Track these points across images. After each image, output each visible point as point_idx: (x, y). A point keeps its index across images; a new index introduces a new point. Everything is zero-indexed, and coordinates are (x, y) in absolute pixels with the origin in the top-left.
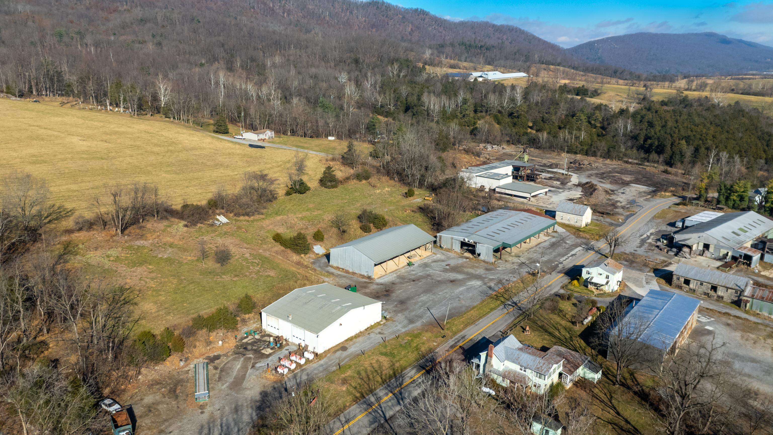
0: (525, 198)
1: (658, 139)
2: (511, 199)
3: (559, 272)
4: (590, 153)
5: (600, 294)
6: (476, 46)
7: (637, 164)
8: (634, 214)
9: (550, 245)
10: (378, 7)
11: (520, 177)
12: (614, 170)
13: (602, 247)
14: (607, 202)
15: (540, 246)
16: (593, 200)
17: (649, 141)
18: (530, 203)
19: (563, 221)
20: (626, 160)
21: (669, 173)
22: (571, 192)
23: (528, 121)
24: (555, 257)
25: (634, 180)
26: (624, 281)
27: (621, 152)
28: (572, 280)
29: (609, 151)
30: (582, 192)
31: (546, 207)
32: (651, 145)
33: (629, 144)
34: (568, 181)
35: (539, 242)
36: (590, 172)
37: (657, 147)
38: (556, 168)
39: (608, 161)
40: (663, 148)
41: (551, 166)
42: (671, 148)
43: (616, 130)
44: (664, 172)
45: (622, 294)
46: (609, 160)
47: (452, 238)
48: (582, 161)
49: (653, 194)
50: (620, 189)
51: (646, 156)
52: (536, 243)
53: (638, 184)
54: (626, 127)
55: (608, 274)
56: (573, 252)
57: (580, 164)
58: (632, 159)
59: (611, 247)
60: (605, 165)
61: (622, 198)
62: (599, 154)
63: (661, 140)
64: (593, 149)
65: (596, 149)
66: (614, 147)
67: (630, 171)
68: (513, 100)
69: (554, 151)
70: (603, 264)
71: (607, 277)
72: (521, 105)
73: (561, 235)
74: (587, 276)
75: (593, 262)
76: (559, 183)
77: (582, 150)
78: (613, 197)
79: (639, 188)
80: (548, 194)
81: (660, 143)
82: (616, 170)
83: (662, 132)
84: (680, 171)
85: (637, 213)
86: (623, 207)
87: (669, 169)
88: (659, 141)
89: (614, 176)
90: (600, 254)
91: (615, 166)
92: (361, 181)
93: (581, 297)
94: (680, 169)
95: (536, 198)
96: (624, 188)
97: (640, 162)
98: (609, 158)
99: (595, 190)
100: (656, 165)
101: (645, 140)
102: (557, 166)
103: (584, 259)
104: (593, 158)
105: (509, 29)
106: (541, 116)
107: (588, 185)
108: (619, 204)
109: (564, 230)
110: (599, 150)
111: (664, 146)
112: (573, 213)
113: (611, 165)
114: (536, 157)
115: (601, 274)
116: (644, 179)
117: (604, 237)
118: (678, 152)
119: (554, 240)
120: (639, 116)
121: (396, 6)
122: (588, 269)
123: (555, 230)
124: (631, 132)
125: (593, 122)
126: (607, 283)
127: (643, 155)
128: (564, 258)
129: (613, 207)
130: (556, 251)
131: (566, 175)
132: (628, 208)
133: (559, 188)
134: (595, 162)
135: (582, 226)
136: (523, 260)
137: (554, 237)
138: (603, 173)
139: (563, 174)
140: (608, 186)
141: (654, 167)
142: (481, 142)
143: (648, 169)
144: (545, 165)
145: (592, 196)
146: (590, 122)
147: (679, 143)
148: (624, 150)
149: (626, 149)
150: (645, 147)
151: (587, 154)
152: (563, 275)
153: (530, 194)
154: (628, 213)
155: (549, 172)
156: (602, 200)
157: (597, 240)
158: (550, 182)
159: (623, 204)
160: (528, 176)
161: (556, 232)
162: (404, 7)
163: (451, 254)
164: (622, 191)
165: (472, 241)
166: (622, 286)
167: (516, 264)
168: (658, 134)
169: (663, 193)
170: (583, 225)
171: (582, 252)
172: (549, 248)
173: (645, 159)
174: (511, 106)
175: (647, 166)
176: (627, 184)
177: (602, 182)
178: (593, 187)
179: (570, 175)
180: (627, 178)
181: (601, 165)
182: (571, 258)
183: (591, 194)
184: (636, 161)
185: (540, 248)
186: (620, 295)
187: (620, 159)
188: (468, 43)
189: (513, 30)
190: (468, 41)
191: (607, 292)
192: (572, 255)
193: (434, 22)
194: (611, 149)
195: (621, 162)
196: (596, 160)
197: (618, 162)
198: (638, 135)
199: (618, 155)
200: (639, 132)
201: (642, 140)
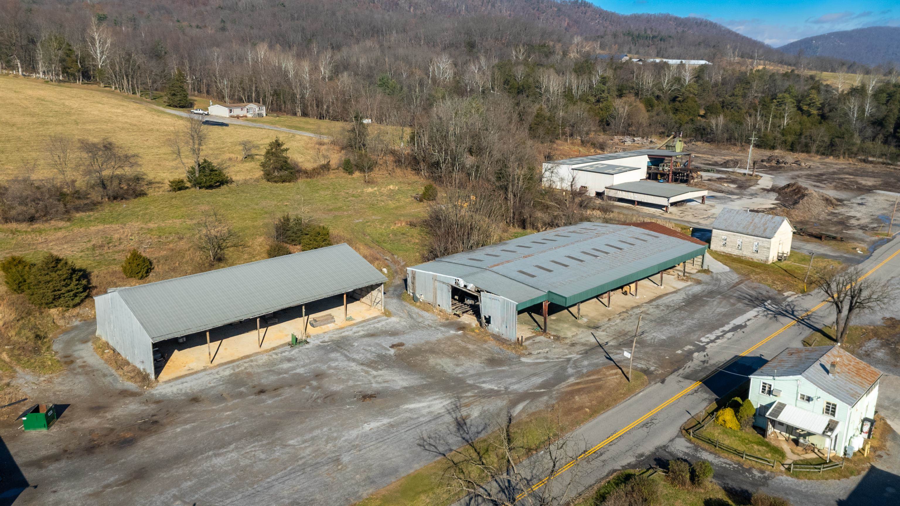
0: (660, 207)
2: (632, 209)
3: (687, 377)
4: (799, 146)
5: (807, 463)
6: (647, 37)
7: (883, 163)
8: (889, 241)
9: (684, 300)
11: (663, 175)
12: (841, 171)
13: (814, 309)
14: (829, 217)
15: (660, 302)
16: (798, 213)
18: (667, 215)
19: (727, 250)
20: (864, 158)
22: (755, 200)
23: (699, 107)
24: (691, 331)
25: (880, 185)
26: (882, 414)
27: (854, 144)
28: (721, 405)
29: (832, 145)
30: (776, 199)
31: (698, 223)
33: (869, 132)
34: (753, 183)
35: (659, 293)
36: (796, 173)
38: (735, 167)
39: (830, 159)
41: (726, 164)
43: (846, 114)
45: (879, 466)
46: (832, 157)
47: (435, 279)
48: (782, 157)
50: (855, 197)
52: (652, 296)
54: (862, 110)
55: (833, 400)
56: (738, 321)
57: (778, 162)
58: (874, 156)
59: (840, 311)
60: (825, 164)
61: (859, 211)
62: (814, 148)
64: (803, 140)
65: (808, 140)
66: (841, 137)
67: (873, 173)
68: (678, 80)
69: (735, 145)
70: (817, 365)
71: (831, 409)
72: (689, 85)
73: (717, 280)
74: (766, 400)
75: (784, 356)
76: (733, 186)
77: (785, 142)
78: (841, 210)
79: (891, 196)
80: (706, 202)
82: (845, 171)
85: (894, 237)
86: (863, 228)
89: (841, 179)
90: (810, 326)
91: (844, 166)
92: (351, 173)
93: (742, 470)
95: (681, 208)
96: (863, 197)
97: (889, 161)
98: (831, 154)
99: (803, 196)
102: (736, 163)
103: (765, 341)
104: (802, 156)
105: (696, 22)
106: (721, 100)
107: (790, 189)
108: (853, 222)
109: (727, 269)
110: (815, 142)
112: (750, 231)
113: (836, 164)
114: (703, 153)
115: (809, 399)
117: (820, 286)
119: (697, 289)
120: (885, 95)
122: (768, 380)
123: (705, 267)
124: (872, 115)
125: (805, 108)
126: (831, 427)
128: (712, 337)
129: (840, 227)
130: (697, 316)
131: (751, 175)
132: (873, 229)
133: (732, 193)
134: (807, 160)
135: (770, 261)
136: (602, 336)
137: (699, 282)
138: (822, 175)
139: (745, 174)
140: (832, 193)
142: (617, 134)
144: (716, 164)
145: (797, 206)
146: (800, 109)
148: (859, 142)
149: (863, 141)
151: (792, 148)
152: (696, 385)
153: (668, 198)
154: (875, 238)
155: (719, 172)
156: (819, 214)
157: (803, 292)
158: (717, 185)
159: (862, 222)
160: (675, 174)
161: (707, 271)
163: (428, 317)
164: (860, 202)
165: (471, 287)
166: (876, 433)
167: (578, 348)
170: (772, 257)
171: (762, 319)
172: (680, 308)
174: (675, 87)
176: (869, 190)
177: (818, 187)
178: (799, 191)
179: (756, 176)
180: (869, 182)
181: (818, 165)
182: (729, 335)
183: (796, 203)
184: (881, 160)
185: (657, 307)
186: (873, 469)
187: (852, 154)
188: (636, 33)
189: (701, 23)
191: (828, 455)
192: (735, 329)
193: (598, 16)
194: (836, 139)
195: (854, 160)
196: (809, 158)
197: (848, 160)
198: (883, 119)
199: (849, 150)
200: (886, 116)
201: (892, 126)
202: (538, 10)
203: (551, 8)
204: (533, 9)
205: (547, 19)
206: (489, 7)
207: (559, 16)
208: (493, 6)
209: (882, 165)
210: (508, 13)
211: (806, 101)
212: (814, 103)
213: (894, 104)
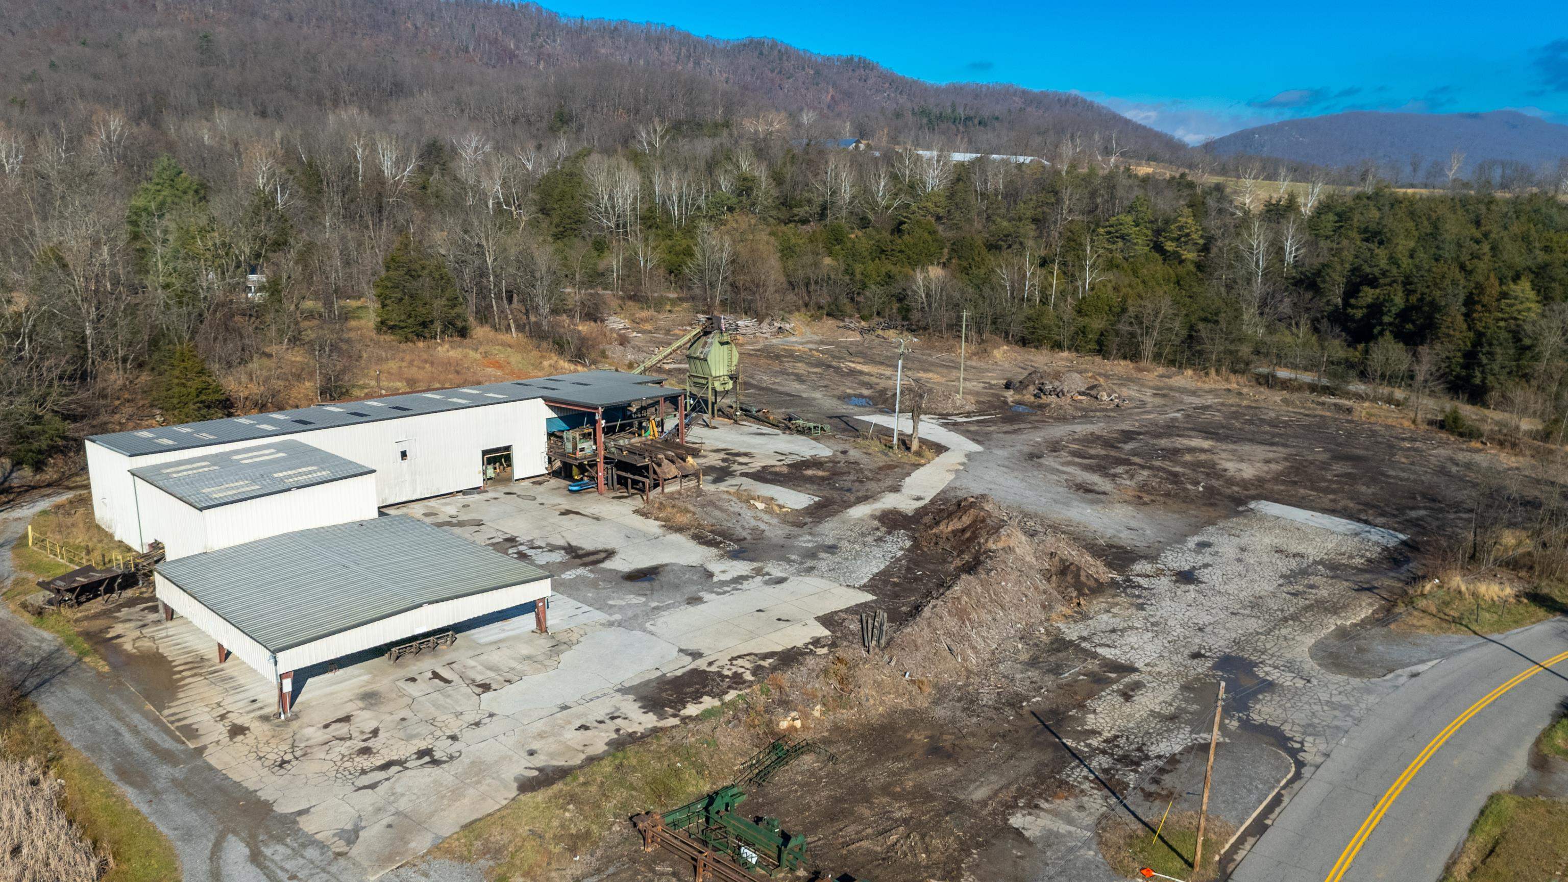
1: (1407, 282)
4: (1113, 342)
6: (954, 118)
7: (1313, 388)
10: (761, 53)
12: (1189, 421)
17: (1368, 295)
20: (1264, 370)
21: (1470, 433)
25: (1276, 479)
27: (1244, 339)
29: (1191, 338)
32: (1376, 309)
33: (1284, 307)
37: (1404, 315)
39: (1186, 379)
40: (1430, 317)
42: (1467, 316)
43: (1239, 257)
44: (1442, 425)
46: (1188, 372)
48: (1057, 376)
49: (1388, 582)
50: (1180, 542)
51: (1355, 355)
53: (1300, 504)
54: (1276, 252)
57: (1041, 390)
58: (1295, 367)
60: (1168, 393)
62: (1148, 346)
63: (1421, 288)
64: (1124, 328)
65: (1136, 329)
66: (1213, 319)
67: (1273, 423)
72: (927, 196)
77: (1084, 331)
79: (1298, 530)
81: (1413, 299)
82: (1204, 417)
83: (1421, 254)
84: (1526, 425)
87: (1468, 412)
88: (1408, 293)
89: (1173, 454)
91: (1210, 400)
94: (1524, 412)
96: (1204, 537)
97: (1325, 382)
98: (1190, 363)
100: (1399, 394)
101: (1352, 291)
104: (1122, 367)
110: (1148, 331)
111: (1435, 307)
113: (1194, 393)
116: (1339, 468)
118: (1504, 335)
120: (1331, 217)
121: (805, 51)
124: (1296, 265)
125: (1170, 246)
127: (1337, 348)
134: (1126, 381)
138: (1126, 438)
139: (893, 444)
141: (1390, 400)
143: (1362, 410)
146: (1158, 248)
147: (1504, 295)
148: (1257, 331)
149: (1269, 329)
150: (1352, 318)
162: (822, 53)
164: (1187, 562)
168: (1406, 262)
169: (1457, 581)
173: (1350, 365)
175: (1359, 397)
179: (923, 450)
181: (1150, 395)
184: (1307, 377)
187: (1238, 366)
190: (937, 105)
193: (887, 85)
194: (1201, 326)
195: (1242, 380)
196: (1135, 374)
197: (1227, 380)
198: (1318, 273)
199: (1231, 352)
200: (1324, 266)
201: (1339, 290)
202: (780, 72)
203: (803, 68)
204: (772, 71)
205: (797, 89)
206: (691, 65)
207: (818, 84)
208: (697, 63)
209: (1307, 394)
210: (725, 75)
211: (1171, 231)
212: (1188, 235)
213: (1347, 237)
